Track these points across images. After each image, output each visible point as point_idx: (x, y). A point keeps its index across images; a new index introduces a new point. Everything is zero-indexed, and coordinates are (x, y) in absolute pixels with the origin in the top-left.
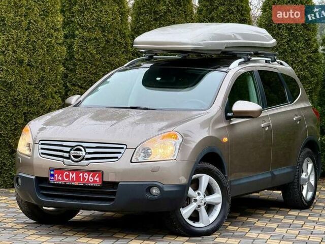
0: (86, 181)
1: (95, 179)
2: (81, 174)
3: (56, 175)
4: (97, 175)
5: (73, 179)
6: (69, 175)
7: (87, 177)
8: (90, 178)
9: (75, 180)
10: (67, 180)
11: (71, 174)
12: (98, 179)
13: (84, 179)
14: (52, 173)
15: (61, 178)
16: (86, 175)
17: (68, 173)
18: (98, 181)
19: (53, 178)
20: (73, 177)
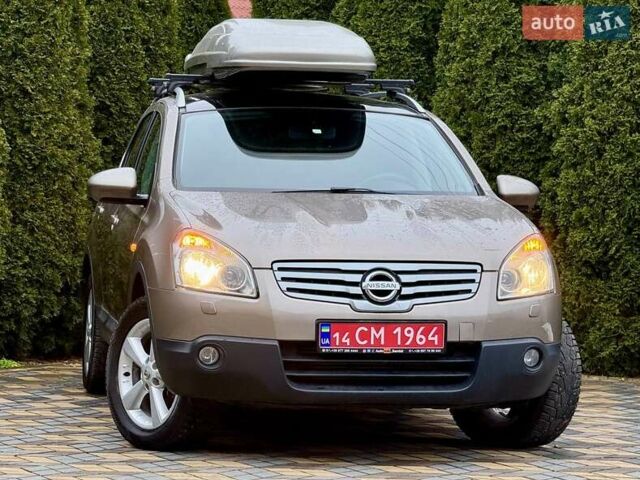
0: (408, 343)
1: (430, 338)
2: (398, 330)
3: (337, 335)
4: (435, 329)
5: (377, 340)
6: (370, 331)
7: (411, 335)
8: (419, 336)
9: (383, 342)
10: (365, 342)
11: (373, 331)
12: (436, 338)
13: (405, 339)
14: (326, 330)
15: (348, 341)
16: (409, 332)
17: (366, 329)
18: (436, 343)
19: (327, 341)
20: (378, 336)
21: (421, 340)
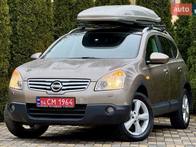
0: (63, 104)
1: (70, 103)
2: (60, 100)
3: (42, 102)
4: (71, 100)
5: (54, 103)
6: (51, 100)
7: (64, 102)
8: (66, 102)
9: (55, 104)
10: (50, 104)
11: (52, 100)
12: (72, 103)
13: (62, 103)
14: (39, 100)
15: (45, 103)
16: (63, 101)
17: (50, 100)
18: (72, 104)
19: (39, 103)
20: (54, 102)
21: (67, 103)
